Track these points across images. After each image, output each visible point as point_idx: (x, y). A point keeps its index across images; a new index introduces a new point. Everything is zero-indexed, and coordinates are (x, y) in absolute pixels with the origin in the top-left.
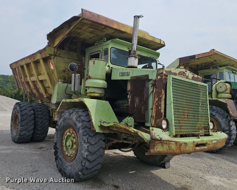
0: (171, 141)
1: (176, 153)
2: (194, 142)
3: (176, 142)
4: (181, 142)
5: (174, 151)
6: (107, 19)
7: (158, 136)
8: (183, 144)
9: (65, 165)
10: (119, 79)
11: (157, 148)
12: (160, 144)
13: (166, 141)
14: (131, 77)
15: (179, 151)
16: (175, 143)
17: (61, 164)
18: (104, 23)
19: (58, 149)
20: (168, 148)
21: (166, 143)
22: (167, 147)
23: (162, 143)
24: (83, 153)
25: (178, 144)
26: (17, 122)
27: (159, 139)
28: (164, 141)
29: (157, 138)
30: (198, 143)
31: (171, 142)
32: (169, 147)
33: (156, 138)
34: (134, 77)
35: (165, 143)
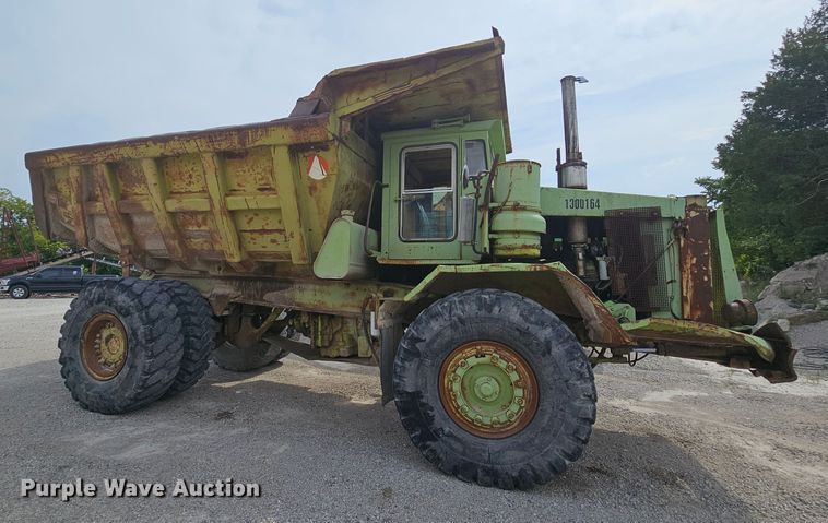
9: (484, 451)
10: (566, 215)
14: (606, 211)
17: (461, 449)
19: (432, 409)
24: (580, 408)
26: (96, 344)
34: (617, 211)
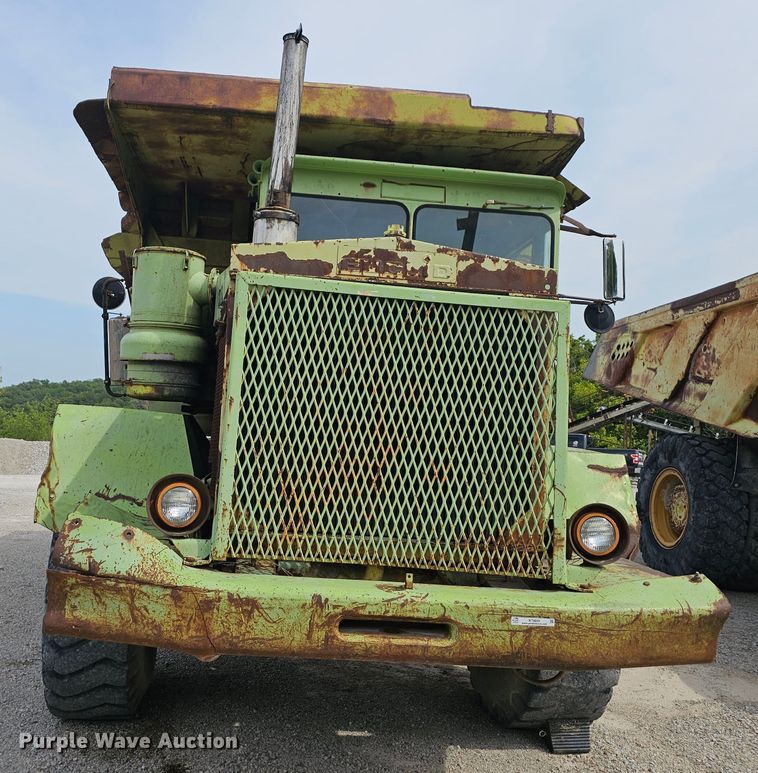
0: (142, 583)
1: (177, 641)
2: (319, 602)
3: (175, 588)
4: (210, 595)
5: (160, 632)
6: (222, 84)
7: (85, 555)
8: (224, 605)
11: (74, 607)
12: (89, 592)
13: (117, 578)
15: (192, 633)
16: (169, 591)
18: (211, 102)
20: (127, 614)
21: (118, 591)
22: (123, 606)
23: (94, 585)
25: (189, 599)
27: (86, 567)
28: (108, 577)
29: (76, 562)
30: (361, 612)
31: (144, 588)
32: (132, 608)
33: (72, 559)
35: (109, 588)
